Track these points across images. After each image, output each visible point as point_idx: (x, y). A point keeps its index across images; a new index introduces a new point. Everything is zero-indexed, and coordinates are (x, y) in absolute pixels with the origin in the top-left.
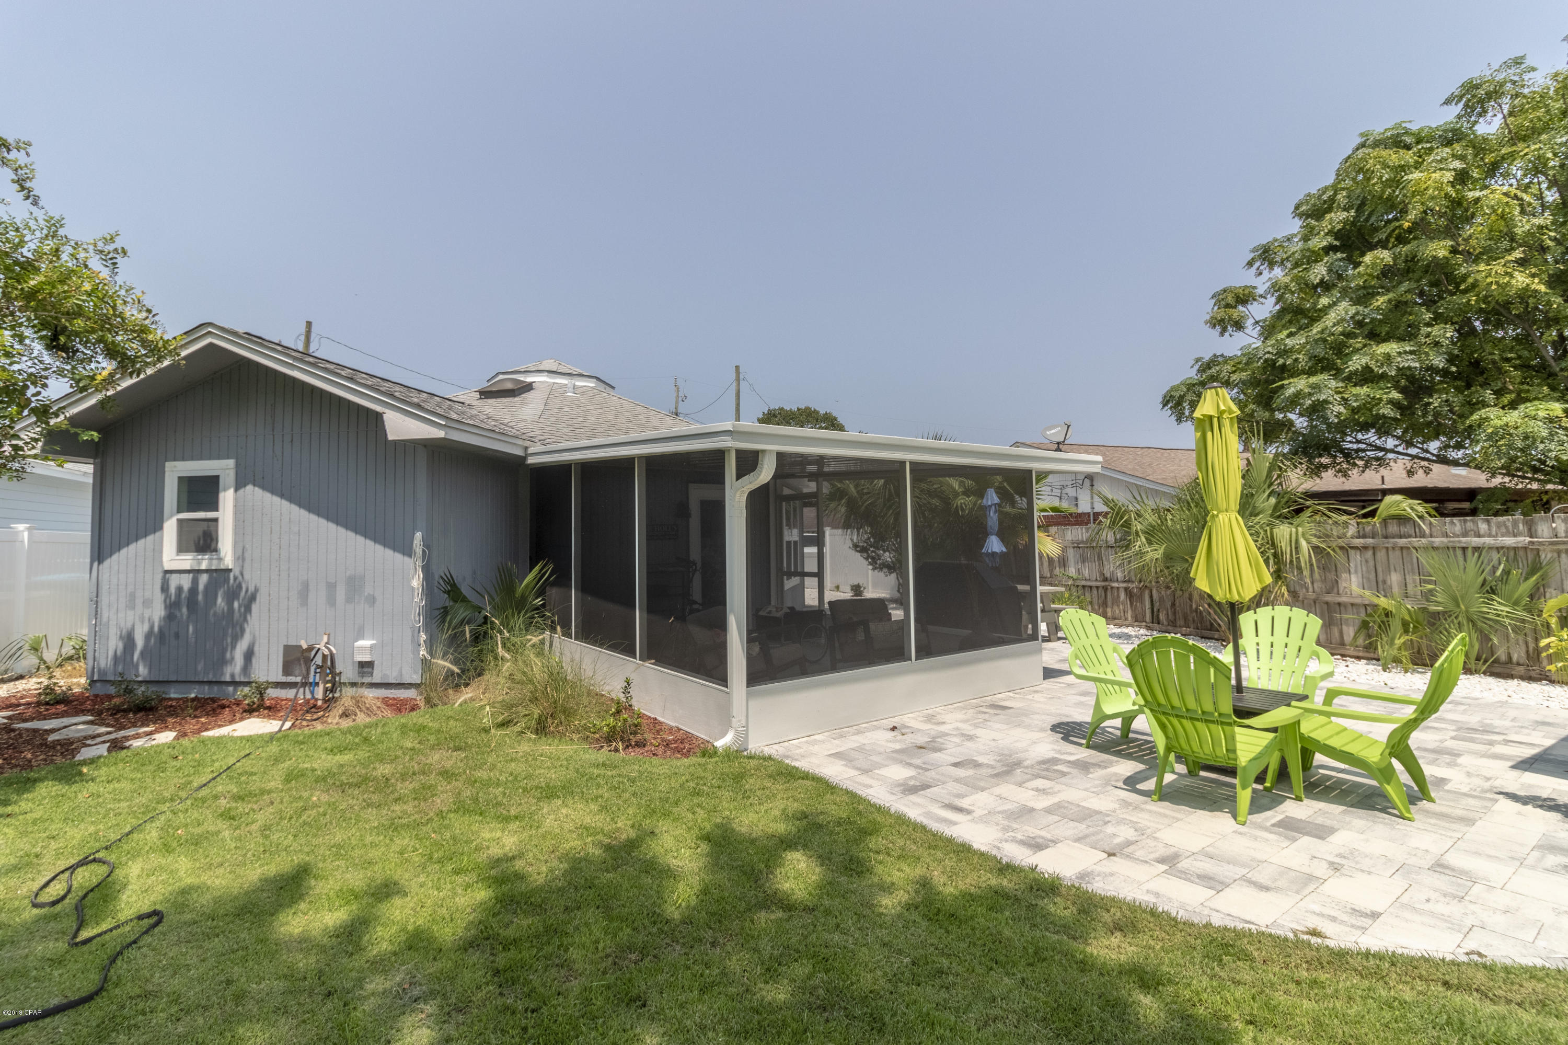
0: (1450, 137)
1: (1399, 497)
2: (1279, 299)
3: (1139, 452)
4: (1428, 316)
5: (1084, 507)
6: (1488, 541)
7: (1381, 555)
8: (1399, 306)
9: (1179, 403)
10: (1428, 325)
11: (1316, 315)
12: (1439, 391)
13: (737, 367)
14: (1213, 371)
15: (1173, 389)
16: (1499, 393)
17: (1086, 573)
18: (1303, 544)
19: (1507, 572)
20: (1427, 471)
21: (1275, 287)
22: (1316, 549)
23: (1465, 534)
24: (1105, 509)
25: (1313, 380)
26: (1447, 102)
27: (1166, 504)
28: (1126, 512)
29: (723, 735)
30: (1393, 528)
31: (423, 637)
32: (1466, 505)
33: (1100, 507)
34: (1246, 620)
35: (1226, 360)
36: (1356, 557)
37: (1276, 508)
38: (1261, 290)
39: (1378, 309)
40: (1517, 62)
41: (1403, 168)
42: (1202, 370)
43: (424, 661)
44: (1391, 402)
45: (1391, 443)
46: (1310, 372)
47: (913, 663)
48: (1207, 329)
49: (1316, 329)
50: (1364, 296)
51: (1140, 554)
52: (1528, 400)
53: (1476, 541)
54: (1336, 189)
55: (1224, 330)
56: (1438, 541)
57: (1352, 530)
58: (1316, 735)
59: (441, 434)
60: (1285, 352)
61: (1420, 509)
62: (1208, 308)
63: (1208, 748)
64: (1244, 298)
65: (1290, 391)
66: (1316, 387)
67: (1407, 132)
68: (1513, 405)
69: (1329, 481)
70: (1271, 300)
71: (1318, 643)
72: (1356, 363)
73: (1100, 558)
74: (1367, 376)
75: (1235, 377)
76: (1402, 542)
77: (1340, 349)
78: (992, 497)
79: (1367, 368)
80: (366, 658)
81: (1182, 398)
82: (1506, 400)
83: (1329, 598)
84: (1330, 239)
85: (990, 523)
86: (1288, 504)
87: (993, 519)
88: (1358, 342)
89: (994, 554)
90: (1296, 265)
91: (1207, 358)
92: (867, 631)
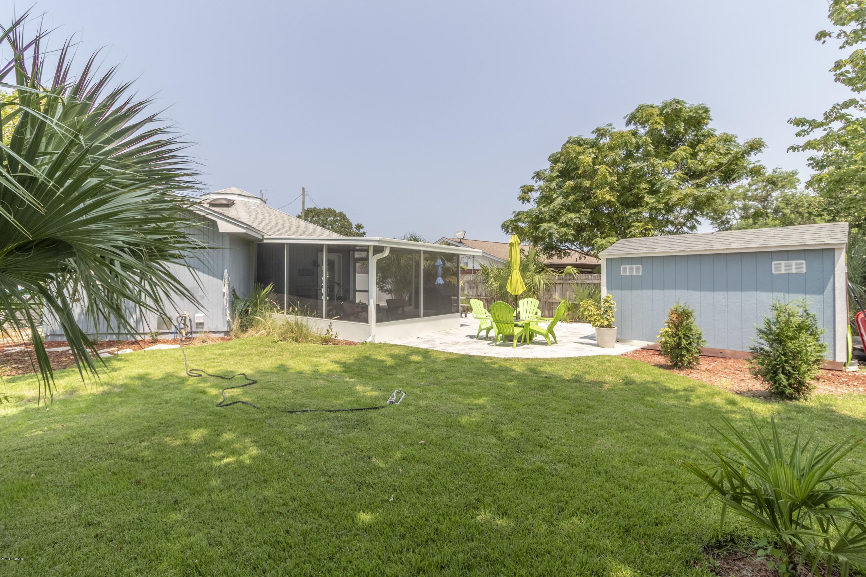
0: (593, 145)
1: (570, 267)
2: (541, 192)
3: (492, 244)
4: (584, 205)
5: (470, 267)
6: (591, 281)
7: (564, 285)
8: (576, 201)
9: (507, 228)
10: (584, 208)
11: (552, 201)
12: (586, 231)
13: (303, 189)
14: (519, 217)
15: (506, 222)
16: (602, 233)
17: (471, 293)
18: (542, 282)
19: (595, 291)
20: (585, 258)
21: (540, 188)
22: (546, 284)
23: (586, 279)
24: (480, 268)
25: (550, 225)
26: (593, 133)
27: (501, 267)
28: (488, 269)
29: (368, 338)
30: (568, 277)
31: (228, 312)
32: (590, 270)
33: (477, 267)
34: (521, 302)
35: (523, 212)
36: (557, 287)
37: (535, 270)
38: (536, 188)
39: (570, 201)
40: (610, 125)
41: (579, 153)
42: (515, 216)
43: (228, 322)
44: (572, 234)
45: (573, 248)
46: (549, 221)
47: (422, 318)
48: (518, 201)
49: (551, 206)
50: (566, 196)
51: (492, 285)
52: (609, 236)
53: (588, 282)
54: (561, 154)
55: (523, 202)
56: (579, 281)
57: (557, 277)
58: (534, 329)
59: (244, 231)
60: (542, 213)
61: (575, 271)
62: (518, 193)
63: (508, 331)
64: (530, 189)
65: (542, 229)
66: (550, 228)
67: (582, 139)
68: (604, 238)
69: (555, 260)
70: (539, 193)
71: (538, 308)
72: (562, 219)
73: (477, 287)
74: (565, 225)
75: (526, 220)
76: (570, 282)
77: (558, 213)
78: (439, 262)
79: (565, 222)
80: (201, 321)
81: (508, 226)
82: (603, 236)
83: (549, 301)
84: (558, 173)
85: (438, 272)
86: (540, 267)
87: (440, 270)
88: (564, 212)
89: (440, 284)
90: (547, 181)
91: (517, 212)
92: (403, 310)
